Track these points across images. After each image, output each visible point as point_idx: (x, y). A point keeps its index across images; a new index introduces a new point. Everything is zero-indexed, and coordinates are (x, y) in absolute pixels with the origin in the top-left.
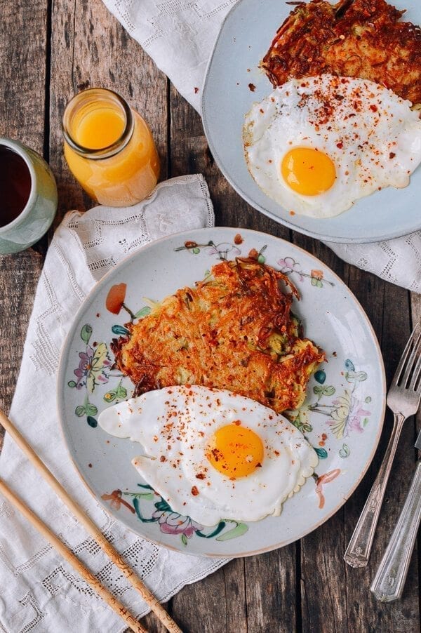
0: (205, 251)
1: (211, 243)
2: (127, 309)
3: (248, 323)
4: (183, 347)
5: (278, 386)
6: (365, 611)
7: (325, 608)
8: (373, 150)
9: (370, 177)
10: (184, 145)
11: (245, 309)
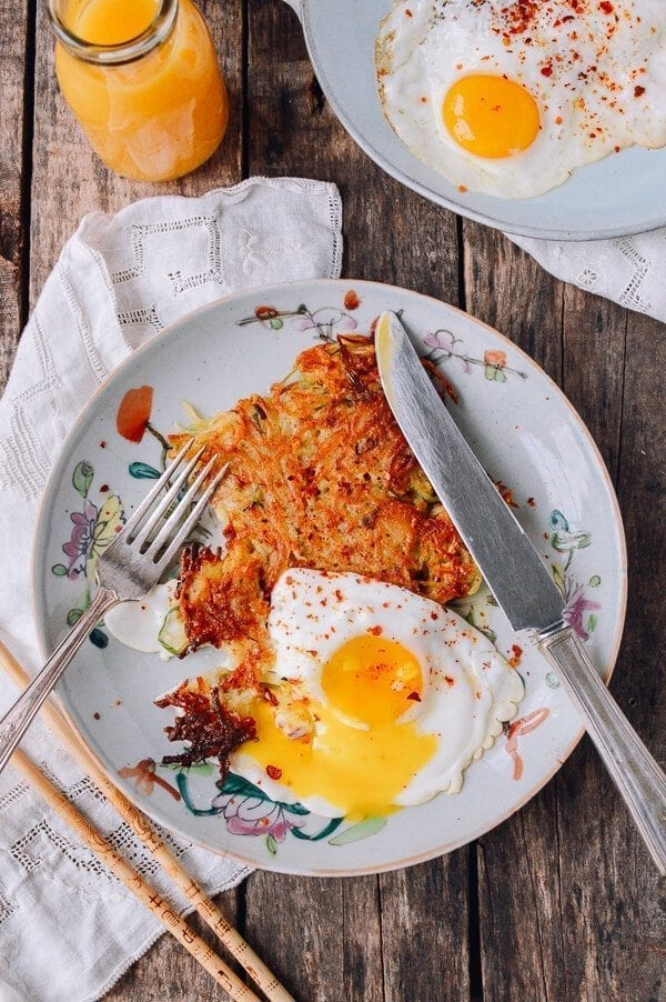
0: (292, 324)
1: (302, 310)
2: (156, 434)
3: (369, 449)
4: (255, 503)
5: (433, 558)
6: (594, 900)
7: (521, 897)
8: (604, 82)
9: (599, 130)
10: (271, 77)
11: (361, 426)
